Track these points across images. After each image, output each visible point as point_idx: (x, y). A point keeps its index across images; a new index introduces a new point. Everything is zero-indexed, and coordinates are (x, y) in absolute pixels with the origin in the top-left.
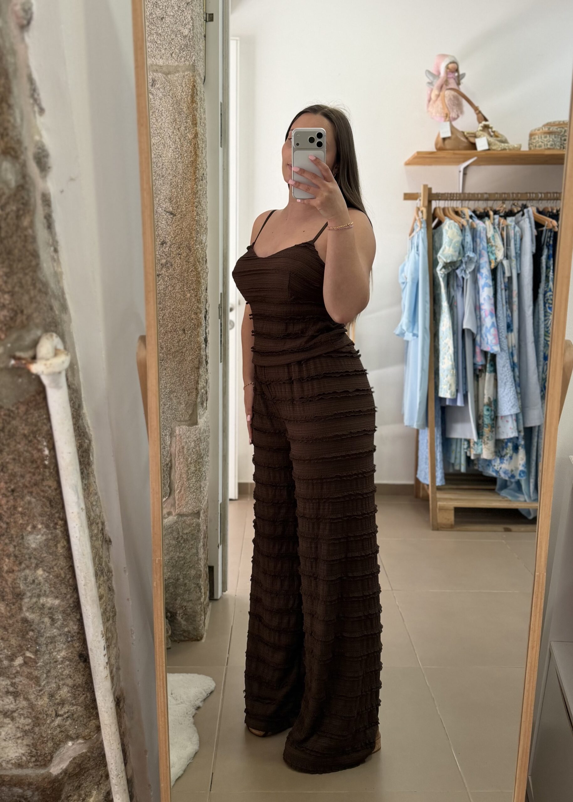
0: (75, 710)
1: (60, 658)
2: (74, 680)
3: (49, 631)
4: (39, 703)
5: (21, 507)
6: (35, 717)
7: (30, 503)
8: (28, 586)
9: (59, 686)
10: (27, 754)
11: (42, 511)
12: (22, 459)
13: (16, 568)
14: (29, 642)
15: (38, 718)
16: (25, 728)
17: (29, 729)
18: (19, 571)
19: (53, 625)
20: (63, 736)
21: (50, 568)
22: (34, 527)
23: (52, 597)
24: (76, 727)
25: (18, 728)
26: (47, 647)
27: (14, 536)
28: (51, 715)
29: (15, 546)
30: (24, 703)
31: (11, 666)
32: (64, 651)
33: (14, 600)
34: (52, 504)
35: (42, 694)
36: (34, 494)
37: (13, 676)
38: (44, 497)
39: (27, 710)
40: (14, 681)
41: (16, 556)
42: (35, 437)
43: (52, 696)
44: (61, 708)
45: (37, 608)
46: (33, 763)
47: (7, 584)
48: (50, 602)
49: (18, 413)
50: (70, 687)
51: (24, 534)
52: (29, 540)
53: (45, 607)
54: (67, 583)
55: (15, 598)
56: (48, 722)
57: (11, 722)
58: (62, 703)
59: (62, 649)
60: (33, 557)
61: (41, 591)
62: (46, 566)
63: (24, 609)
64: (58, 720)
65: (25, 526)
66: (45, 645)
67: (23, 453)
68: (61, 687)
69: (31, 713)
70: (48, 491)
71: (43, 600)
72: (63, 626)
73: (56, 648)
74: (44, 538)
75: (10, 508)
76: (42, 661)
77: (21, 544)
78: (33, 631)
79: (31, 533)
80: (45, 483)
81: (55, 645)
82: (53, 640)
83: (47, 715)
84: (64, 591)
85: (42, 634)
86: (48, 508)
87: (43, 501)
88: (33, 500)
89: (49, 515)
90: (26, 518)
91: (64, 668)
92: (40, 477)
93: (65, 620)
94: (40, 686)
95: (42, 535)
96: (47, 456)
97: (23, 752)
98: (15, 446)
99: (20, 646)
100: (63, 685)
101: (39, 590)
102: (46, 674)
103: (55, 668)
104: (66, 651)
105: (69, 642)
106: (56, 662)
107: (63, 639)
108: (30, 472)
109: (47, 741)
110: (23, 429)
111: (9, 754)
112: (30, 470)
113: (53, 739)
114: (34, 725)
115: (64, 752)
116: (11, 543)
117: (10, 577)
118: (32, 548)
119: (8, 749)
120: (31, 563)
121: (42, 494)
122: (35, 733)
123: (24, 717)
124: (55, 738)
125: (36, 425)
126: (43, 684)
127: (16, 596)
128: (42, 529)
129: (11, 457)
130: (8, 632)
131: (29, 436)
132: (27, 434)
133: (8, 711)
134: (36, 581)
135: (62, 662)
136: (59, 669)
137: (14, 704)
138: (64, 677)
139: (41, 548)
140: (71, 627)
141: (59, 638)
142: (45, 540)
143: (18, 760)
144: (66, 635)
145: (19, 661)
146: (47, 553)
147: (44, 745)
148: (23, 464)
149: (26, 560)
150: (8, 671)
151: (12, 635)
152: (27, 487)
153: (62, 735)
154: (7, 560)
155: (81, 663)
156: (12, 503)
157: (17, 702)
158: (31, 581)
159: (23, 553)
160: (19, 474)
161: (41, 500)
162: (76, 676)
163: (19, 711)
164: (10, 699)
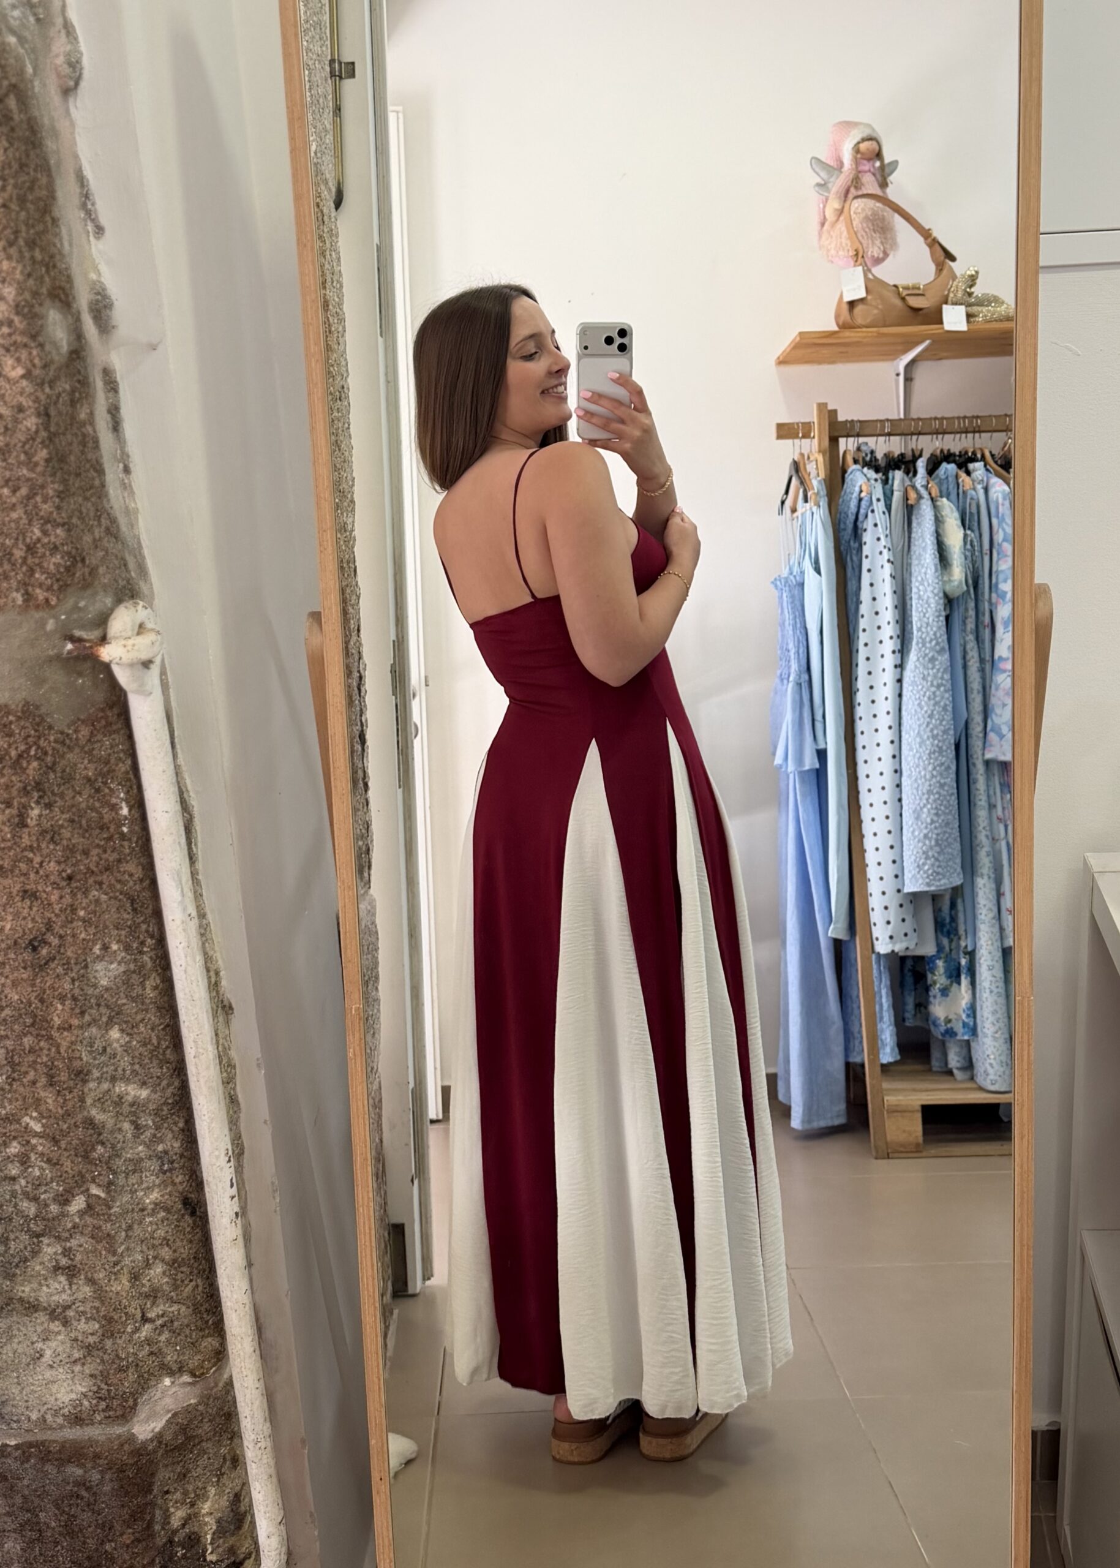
0: (176, 1313)
1: (150, 1203)
2: (175, 1251)
3: (131, 1148)
4: (113, 1289)
5: (84, 908)
6: (105, 1317)
7: (97, 901)
8: (95, 1059)
9: (148, 1260)
10: (91, 1394)
11: (118, 918)
12: (84, 822)
13: (75, 1022)
14: (96, 1165)
15: (110, 1320)
16: (88, 1340)
17: (95, 1342)
18: (81, 1027)
19: (139, 1138)
20: (156, 1363)
21: (133, 1027)
22: (105, 948)
23: (135, 1083)
24: (178, 1348)
25: (76, 1340)
26: (126, 1178)
27: (72, 962)
28: (134, 1315)
29: (73, 980)
30: (87, 1290)
31: (64, 1215)
32: (157, 1190)
33: (71, 1083)
34: (135, 906)
35: (118, 1271)
36: (104, 886)
37: (67, 1235)
38: (121, 893)
39: (91, 1304)
40: (68, 1244)
41: (74, 999)
42: (105, 783)
43: (135, 1277)
44: (152, 1306)
45: (109, 1102)
46: (101, 1414)
47: (59, 1053)
48: (133, 1093)
49: (77, 739)
50: (167, 1264)
51: (89, 960)
52: (96, 971)
53: (123, 1100)
54: (161, 1057)
55: (72, 1079)
56: (129, 1329)
57: (63, 1329)
58: (154, 1295)
59: (154, 1185)
60: (103, 1004)
61: (116, 1070)
62: (126, 1022)
63: (89, 1101)
64: (146, 1330)
65: (90, 944)
66: (123, 1175)
67: (86, 812)
68: (151, 1262)
69: (97, 1309)
70: (128, 882)
71: (120, 1088)
72: (155, 1139)
73: (142, 1183)
74: (122, 968)
75: (66, 909)
76: (118, 1204)
77: (83, 976)
78: (103, 1144)
79: (100, 958)
80: (124, 867)
81: (141, 1177)
82: (136, 1165)
83: (126, 1314)
84: (156, 1071)
85: (119, 1152)
86: (129, 913)
87: (120, 900)
88: (104, 897)
89: (130, 927)
90: (92, 930)
91: (157, 1224)
92: (115, 856)
93: (158, 1128)
94: (114, 1253)
95: (119, 963)
96: (126, 818)
97: (84, 1390)
98: (74, 797)
99: (80, 1172)
100: (155, 1258)
101: (112, 1068)
102: (126, 1231)
103: (141, 1222)
104: (160, 1191)
105: (165, 1173)
106: (142, 1210)
107: (154, 1165)
108: (98, 846)
109: (127, 1367)
110: (86, 768)
111: (59, 1396)
112: (97, 841)
113: (137, 1365)
114: (103, 1335)
115: (156, 1398)
116: (66, 974)
117: (64, 1039)
118: (102, 986)
119: (56, 1386)
120: (101, 1015)
121: (118, 886)
122: (106, 1350)
123: (86, 1318)
124: (141, 1364)
125: (107, 762)
126: (120, 1251)
127: (75, 1075)
128: (119, 952)
129: (66, 816)
130: (59, 1148)
131: (96, 780)
132: (93, 778)
133: (58, 1307)
134: (108, 1049)
135: (153, 1213)
136: (148, 1226)
137: (69, 1292)
138: (156, 1242)
139: (118, 988)
140: (169, 1144)
141: (149, 1163)
142: (124, 972)
143: (75, 1408)
144: (160, 1158)
145: (78, 1203)
146: (127, 996)
147: (123, 1376)
148: (87, 831)
149: (91, 1007)
150: (59, 1225)
151: (66, 1154)
152: (93, 872)
153: (153, 1362)
154: (60, 1007)
155: (186, 1217)
156: (68, 900)
157: (74, 1287)
158: (100, 1049)
159: (86, 994)
160: (80, 847)
161: (116, 898)
162: (179, 1243)
163: (77, 1305)
164: (60, 1282)
